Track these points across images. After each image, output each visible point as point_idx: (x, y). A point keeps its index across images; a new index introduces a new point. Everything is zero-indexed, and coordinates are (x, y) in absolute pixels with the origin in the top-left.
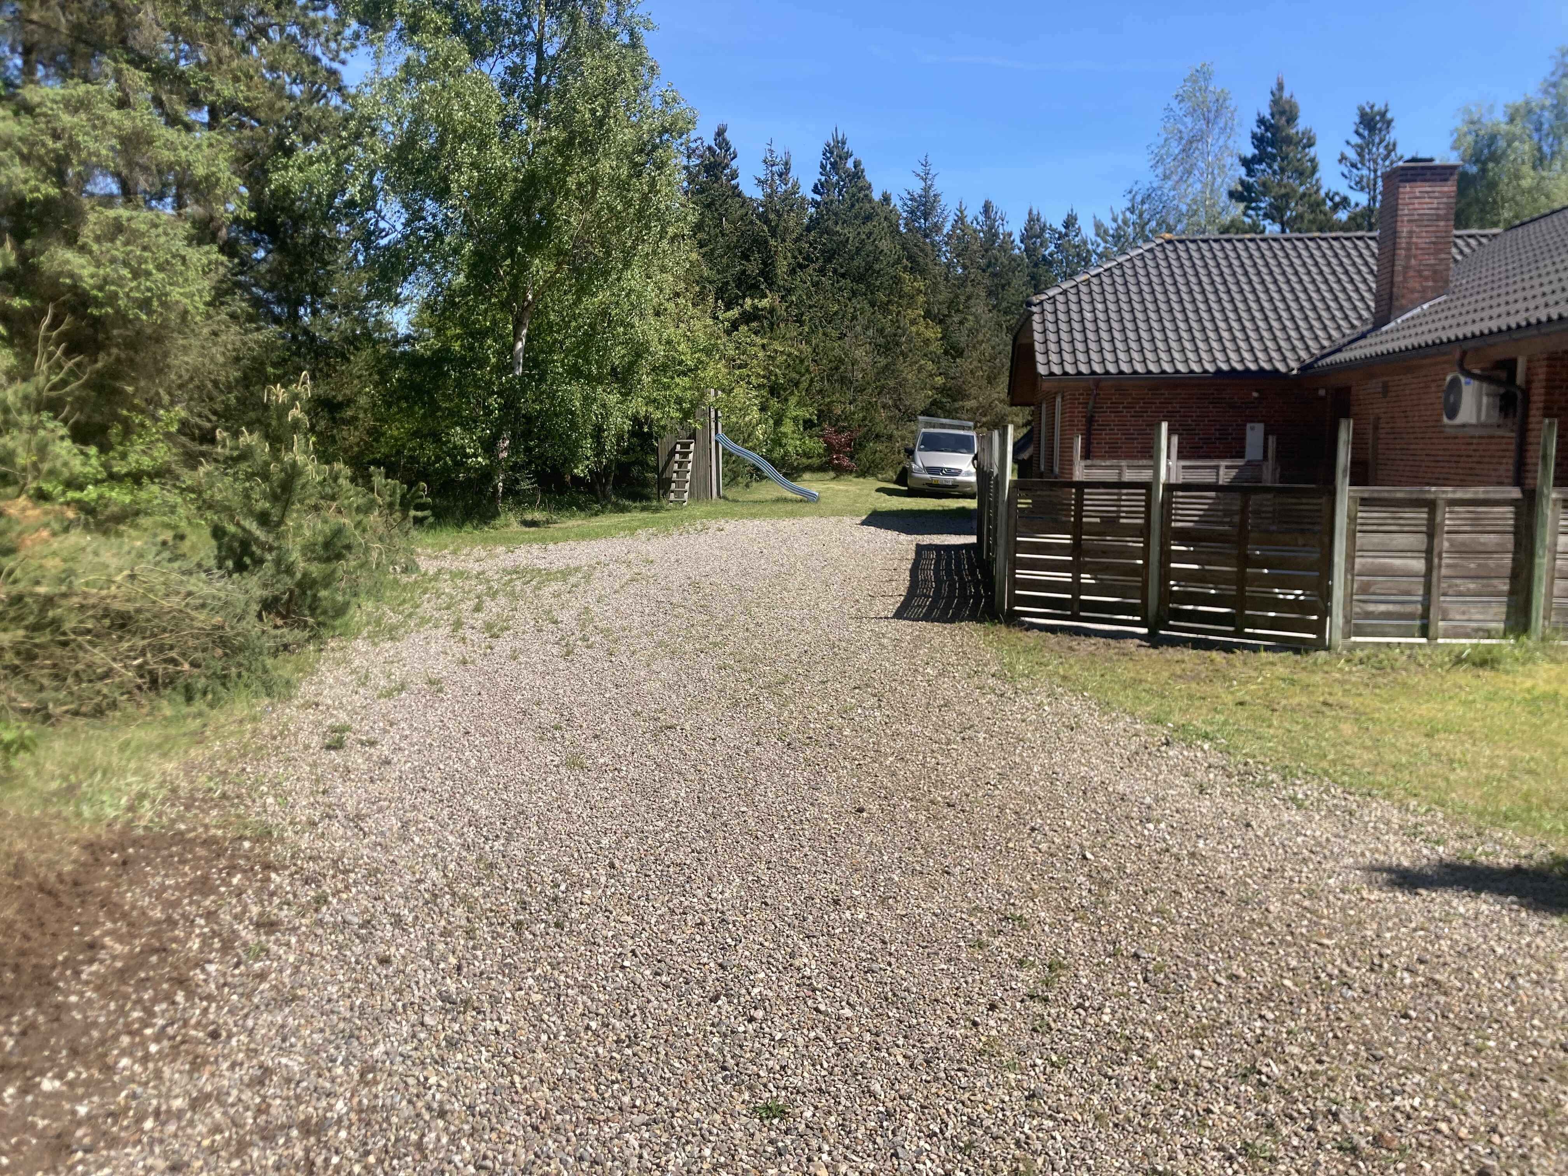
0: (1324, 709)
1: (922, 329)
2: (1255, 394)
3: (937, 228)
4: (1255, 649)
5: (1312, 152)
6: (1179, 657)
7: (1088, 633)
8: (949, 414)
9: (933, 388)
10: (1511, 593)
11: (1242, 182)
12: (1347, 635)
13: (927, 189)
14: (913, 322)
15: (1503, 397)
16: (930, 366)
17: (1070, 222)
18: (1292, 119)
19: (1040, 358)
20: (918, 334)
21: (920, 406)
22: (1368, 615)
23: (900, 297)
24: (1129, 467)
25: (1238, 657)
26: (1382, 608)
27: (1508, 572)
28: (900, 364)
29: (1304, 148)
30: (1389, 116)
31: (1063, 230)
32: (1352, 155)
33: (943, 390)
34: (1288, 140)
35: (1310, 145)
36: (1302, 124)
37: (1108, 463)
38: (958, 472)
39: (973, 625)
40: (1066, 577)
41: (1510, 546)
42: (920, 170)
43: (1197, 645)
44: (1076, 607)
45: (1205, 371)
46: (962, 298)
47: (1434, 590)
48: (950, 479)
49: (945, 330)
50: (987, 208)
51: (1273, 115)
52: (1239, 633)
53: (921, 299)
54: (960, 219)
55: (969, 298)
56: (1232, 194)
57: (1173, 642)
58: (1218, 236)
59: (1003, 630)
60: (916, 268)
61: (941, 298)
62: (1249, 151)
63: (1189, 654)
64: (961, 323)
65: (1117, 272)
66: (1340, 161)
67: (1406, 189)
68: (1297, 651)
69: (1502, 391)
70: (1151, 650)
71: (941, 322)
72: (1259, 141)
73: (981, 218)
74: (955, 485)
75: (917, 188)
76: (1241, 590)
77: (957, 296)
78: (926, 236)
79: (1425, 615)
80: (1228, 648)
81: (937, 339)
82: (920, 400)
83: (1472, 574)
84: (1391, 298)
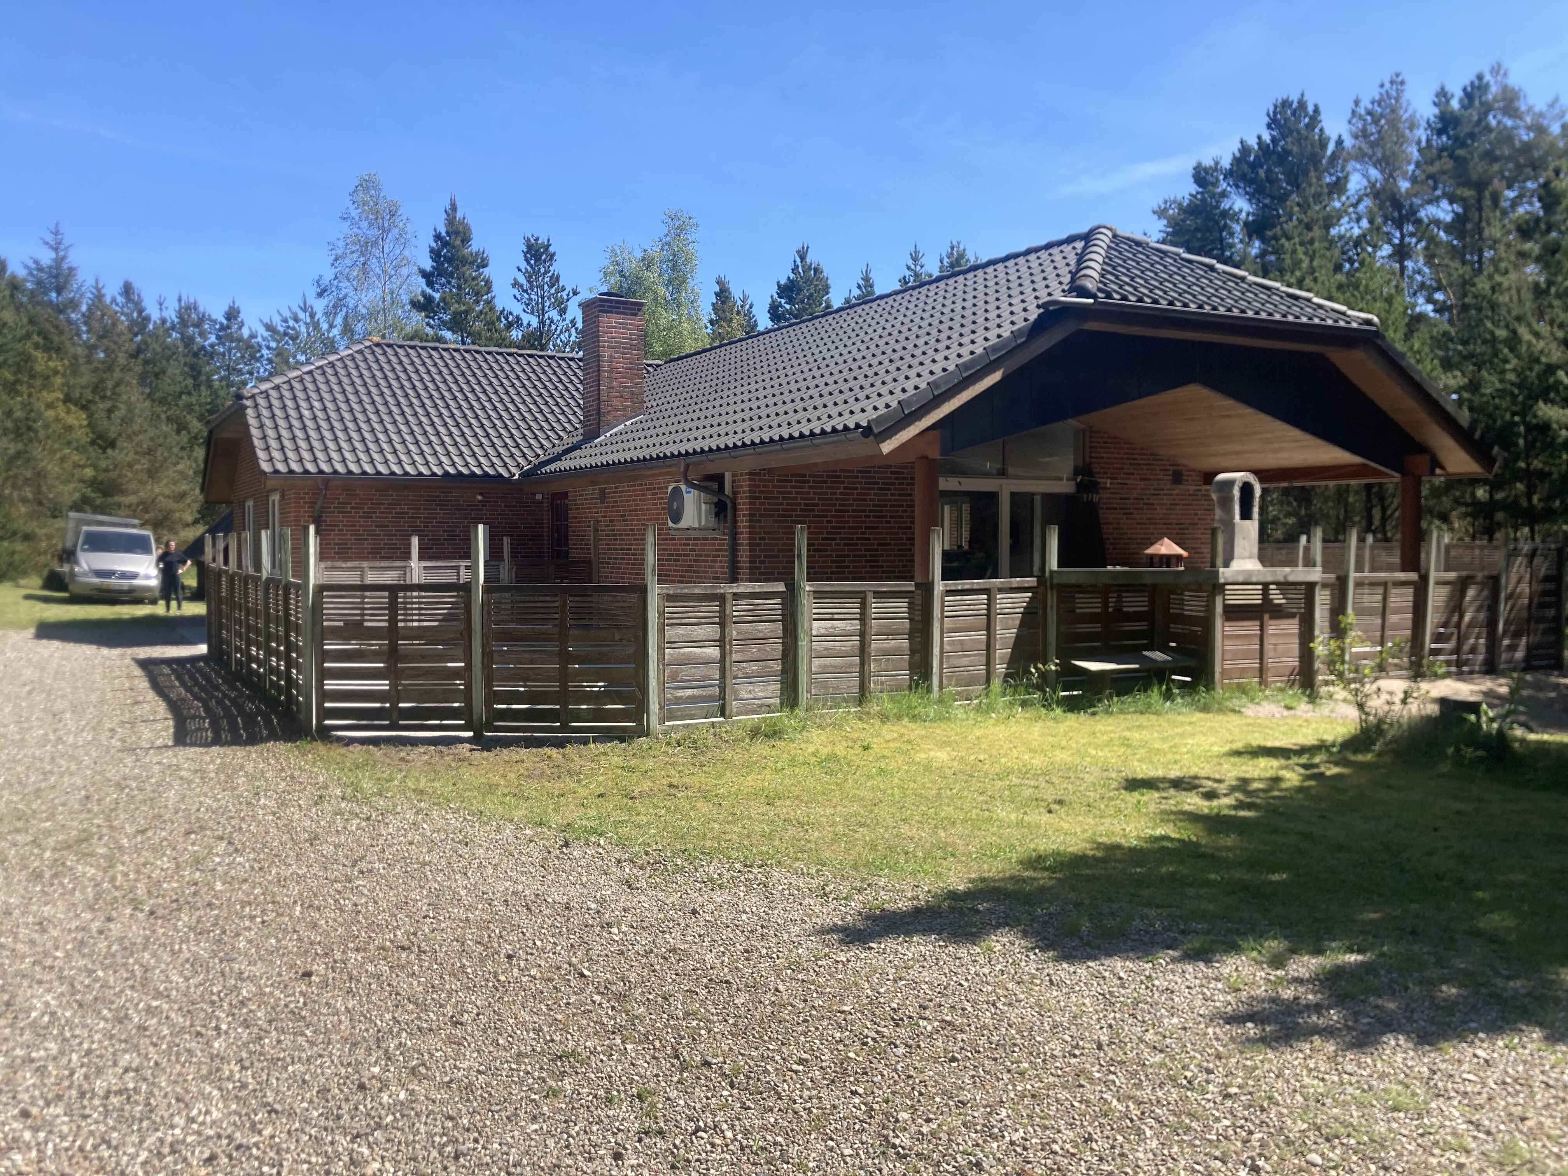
0: (673, 791)
1: (62, 414)
2: (479, 498)
3: (74, 304)
4: (585, 742)
5: (486, 271)
6: (515, 757)
7: (414, 742)
8: (101, 510)
9: (81, 481)
10: (784, 671)
11: (423, 293)
12: (662, 721)
13: (59, 261)
14: (50, 406)
15: (717, 505)
16: (76, 457)
17: (232, 314)
18: (466, 240)
19: (261, 454)
20: (57, 420)
21: (68, 500)
22: (678, 700)
23: (32, 377)
24: (372, 568)
25: (569, 749)
26: (689, 692)
27: (778, 654)
28: (37, 451)
29: (478, 267)
30: (552, 249)
31: (225, 322)
32: (522, 280)
33: (94, 484)
34: (464, 261)
35: (485, 266)
36: (475, 245)
37: (349, 564)
38: (134, 576)
39: (280, 747)
40: (382, 685)
41: (780, 633)
42: (50, 238)
43: (530, 743)
44: (395, 716)
45: (434, 474)
46: (110, 384)
47: (728, 672)
48: (125, 583)
49: (90, 417)
50: (127, 290)
51: (448, 233)
52: (564, 728)
53: (58, 380)
54: (99, 297)
55: (117, 385)
56: (414, 304)
57: (506, 743)
58: (401, 342)
59: (321, 748)
60: (51, 347)
61: (84, 380)
62: (428, 264)
63: (523, 753)
64: (110, 411)
65: (329, 371)
66: (514, 286)
67: (604, 319)
68: (622, 740)
69: (716, 500)
70: (485, 754)
71: (84, 408)
72: (435, 254)
73: (120, 300)
74: (132, 590)
75: (47, 257)
76: (564, 686)
77: (102, 381)
78: (61, 312)
79: (722, 697)
80: (560, 744)
81: (81, 427)
82: (69, 492)
83: (754, 657)
84: (599, 413)
